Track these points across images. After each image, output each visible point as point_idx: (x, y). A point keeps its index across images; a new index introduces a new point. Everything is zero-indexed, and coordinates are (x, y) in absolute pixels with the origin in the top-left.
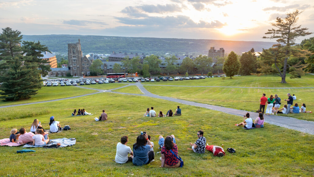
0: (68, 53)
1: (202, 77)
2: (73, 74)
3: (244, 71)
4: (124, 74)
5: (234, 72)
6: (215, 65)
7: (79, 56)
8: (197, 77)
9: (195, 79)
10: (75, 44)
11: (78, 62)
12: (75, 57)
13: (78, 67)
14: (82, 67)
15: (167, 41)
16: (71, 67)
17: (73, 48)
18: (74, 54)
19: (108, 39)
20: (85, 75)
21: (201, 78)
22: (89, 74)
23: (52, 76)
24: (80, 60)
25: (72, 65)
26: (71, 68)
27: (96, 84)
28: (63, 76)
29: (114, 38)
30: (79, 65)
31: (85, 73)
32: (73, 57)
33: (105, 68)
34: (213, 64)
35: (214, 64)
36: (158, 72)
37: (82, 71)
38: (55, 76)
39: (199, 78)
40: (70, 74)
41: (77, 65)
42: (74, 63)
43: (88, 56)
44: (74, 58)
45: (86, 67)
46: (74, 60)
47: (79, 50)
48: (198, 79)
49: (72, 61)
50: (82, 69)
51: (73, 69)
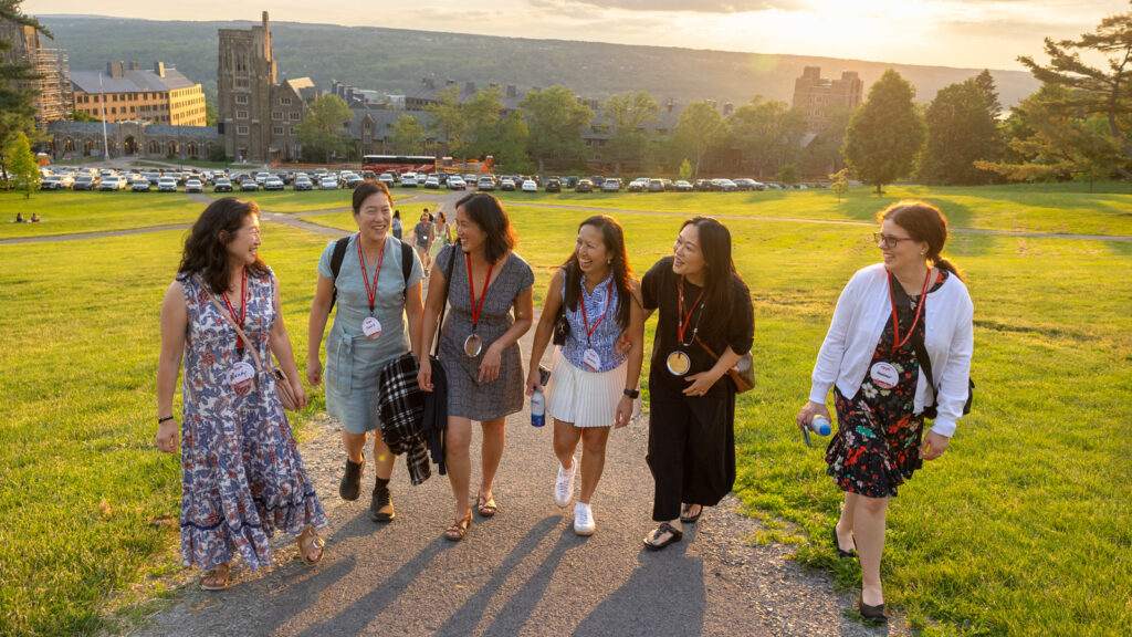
0: (220, 68)
1: (752, 182)
2: (235, 153)
3: (943, 164)
4: (432, 162)
5: (892, 166)
6: (816, 141)
7: (259, 81)
8: (729, 182)
9: (719, 189)
10: (247, 32)
11: (255, 103)
12: (245, 84)
13: (256, 124)
14: (271, 126)
15: (652, 57)
16: (230, 124)
17: (239, 46)
18: (242, 71)
19: (434, 41)
20: (283, 157)
21: (743, 188)
22: (300, 157)
23: (153, 155)
24: (266, 98)
25: (232, 116)
26: (227, 130)
27: (282, 189)
28: (194, 158)
29: (455, 39)
30: (259, 118)
31: (284, 150)
32: (239, 84)
33: (367, 133)
34: (811, 136)
35: (814, 135)
36: (578, 160)
37: (271, 140)
38: (164, 156)
39: (735, 185)
40: (224, 152)
41: (251, 118)
42: (241, 107)
43: (298, 84)
44: (242, 89)
45: (287, 126)
46: (242, 97)
47: (260, 55)
48: (731, 189)
49: (233, 98)
50: (271, 136)
51: (234, 130)
